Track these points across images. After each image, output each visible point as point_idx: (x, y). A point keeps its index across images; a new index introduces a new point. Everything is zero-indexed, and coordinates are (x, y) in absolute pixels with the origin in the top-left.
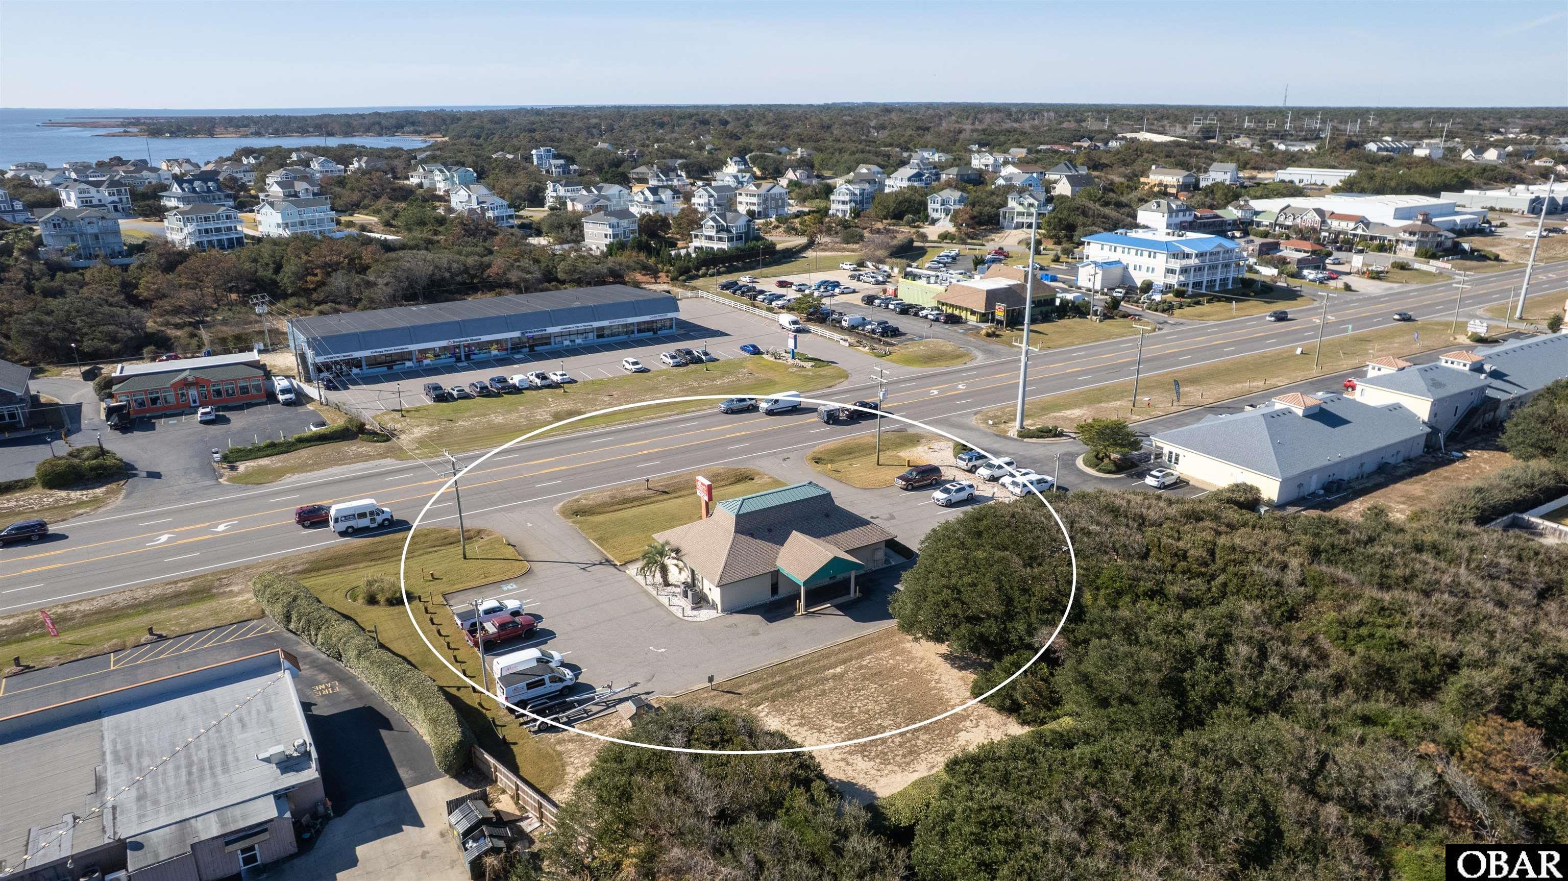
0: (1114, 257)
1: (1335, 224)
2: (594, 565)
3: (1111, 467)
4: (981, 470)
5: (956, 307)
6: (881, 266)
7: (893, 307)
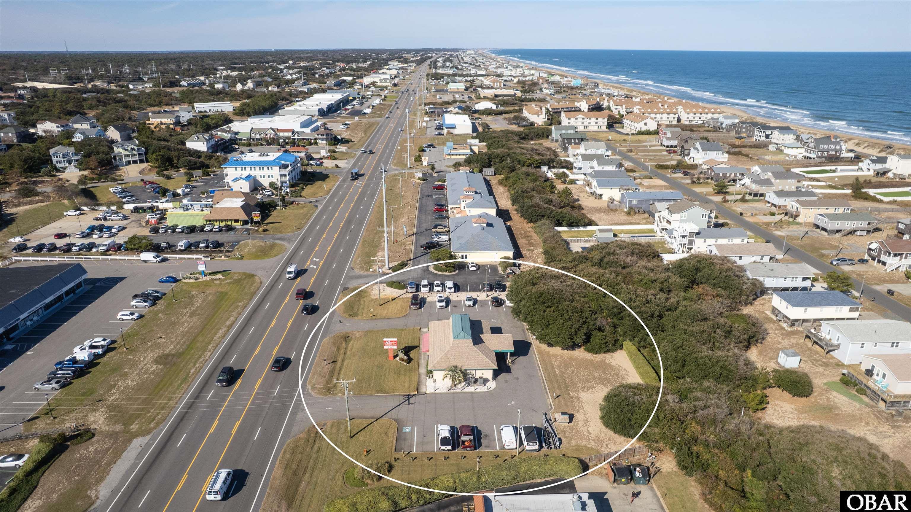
1: (282, 134)
2: (408, 400)
3: (453, 269)
4: (423, 289)
5: (222, 221)
6: (96, 208)
7: (180, 231)
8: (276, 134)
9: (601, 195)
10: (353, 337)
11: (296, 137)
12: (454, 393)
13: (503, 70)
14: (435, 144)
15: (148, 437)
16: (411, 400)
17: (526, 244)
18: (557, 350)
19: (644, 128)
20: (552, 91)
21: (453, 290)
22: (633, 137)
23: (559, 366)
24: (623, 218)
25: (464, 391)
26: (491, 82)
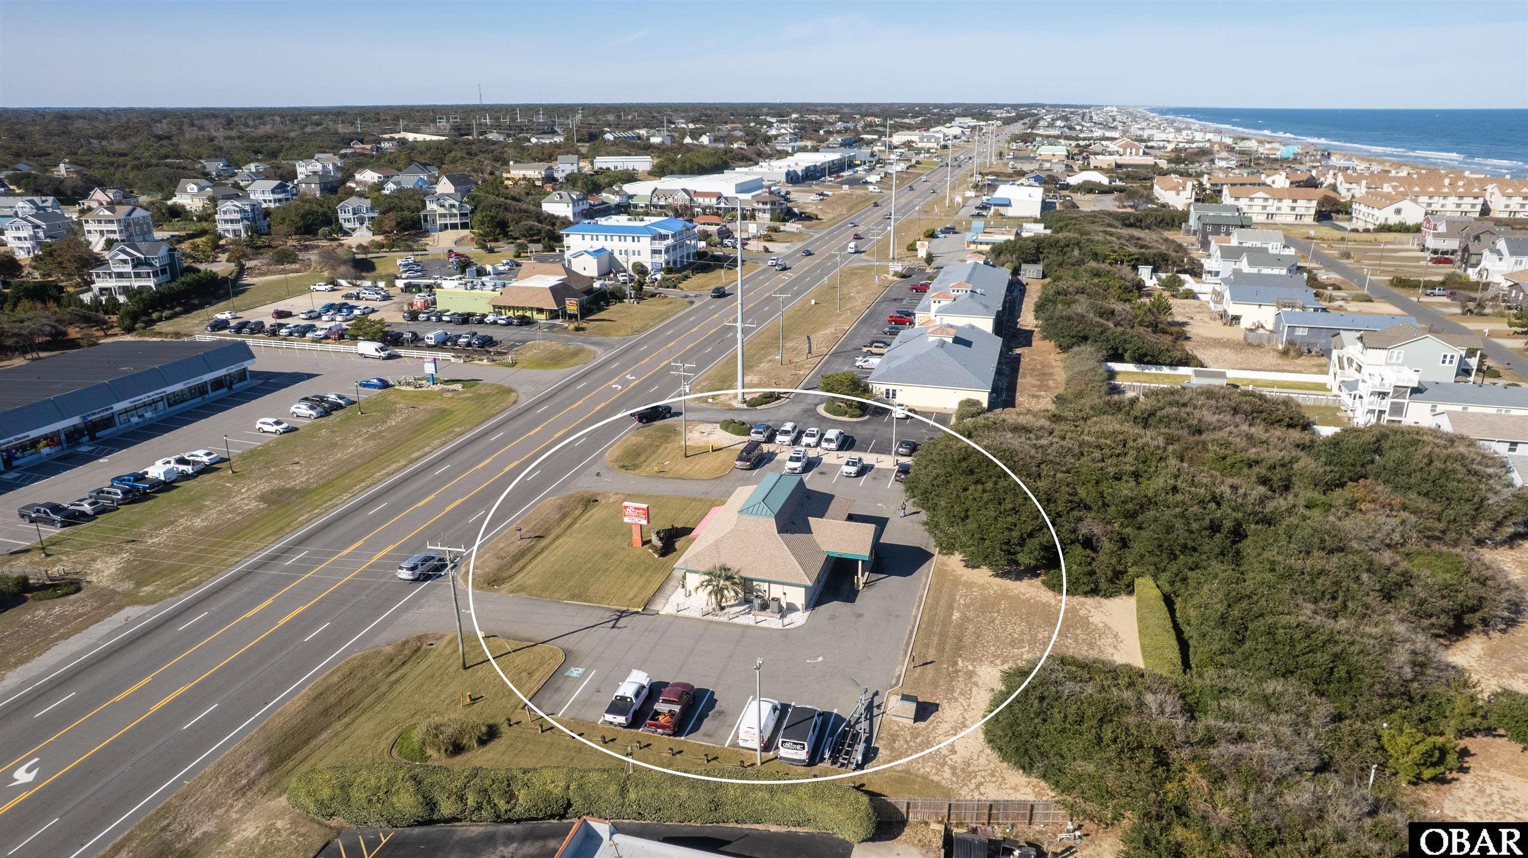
0: (598, 245)
1: (700, 200)
2: (617, 620)
3: (858, 412)
4: (779, 438)
5: (518, 309)
6: (359, 282)
7: (448, 319)
8: (691, 200)
9: (1236, 319)
10: (604, 501)
11: (722, 205)
12: (711, 622)
13: (1154, 132)
14: (957, 229)
15: (149, 608)
16: (622, 622)
17: (1034, 386)
18: (983, 575)
19: (1394, 220)
20: (1233, 163)
21: (833, 446)
22: (1365, 236)
23: (966, 606)
24: (1272, 359)
25: (736, 621)
26: (1120, 147)
